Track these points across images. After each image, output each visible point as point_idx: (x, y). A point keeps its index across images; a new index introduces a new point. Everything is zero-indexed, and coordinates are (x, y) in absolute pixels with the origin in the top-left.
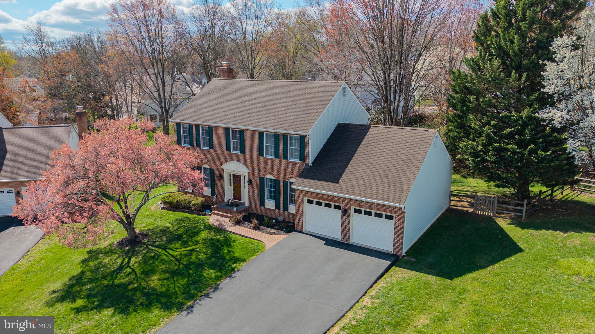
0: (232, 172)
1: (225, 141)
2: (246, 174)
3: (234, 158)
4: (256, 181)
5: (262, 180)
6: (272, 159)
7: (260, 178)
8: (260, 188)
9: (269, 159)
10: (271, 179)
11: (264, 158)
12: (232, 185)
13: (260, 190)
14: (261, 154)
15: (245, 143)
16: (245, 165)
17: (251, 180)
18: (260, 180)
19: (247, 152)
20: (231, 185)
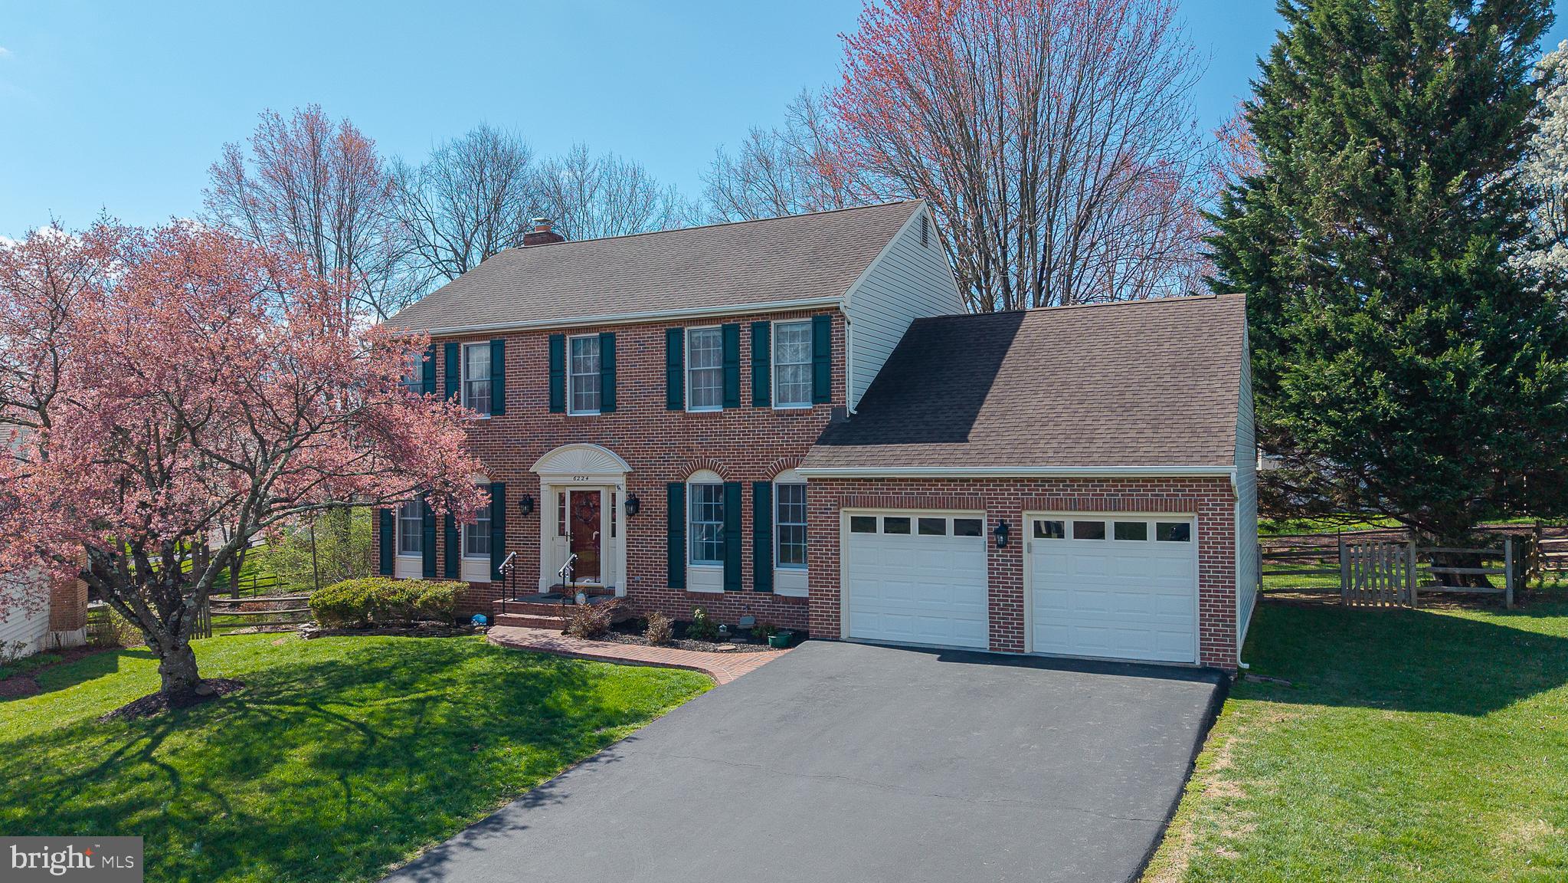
0: (570, 480)
1: (546, 379)
2: (622, 481)
3: (579, 433)
4: (657, 501)
5: (676, 492)
6: (712, 415)
7: (670, 487)
8: (669, 523)
9: (703, 416)
10: (707, 488)
11: (687, 416)
12: (568, 529)
13: (670, 530)
14: (675, 401)
15: (619, 373)
16: (616, 450)
17: (637, 500)
18: (670, 495)
19: (622, 404)
20: (562, 533)
